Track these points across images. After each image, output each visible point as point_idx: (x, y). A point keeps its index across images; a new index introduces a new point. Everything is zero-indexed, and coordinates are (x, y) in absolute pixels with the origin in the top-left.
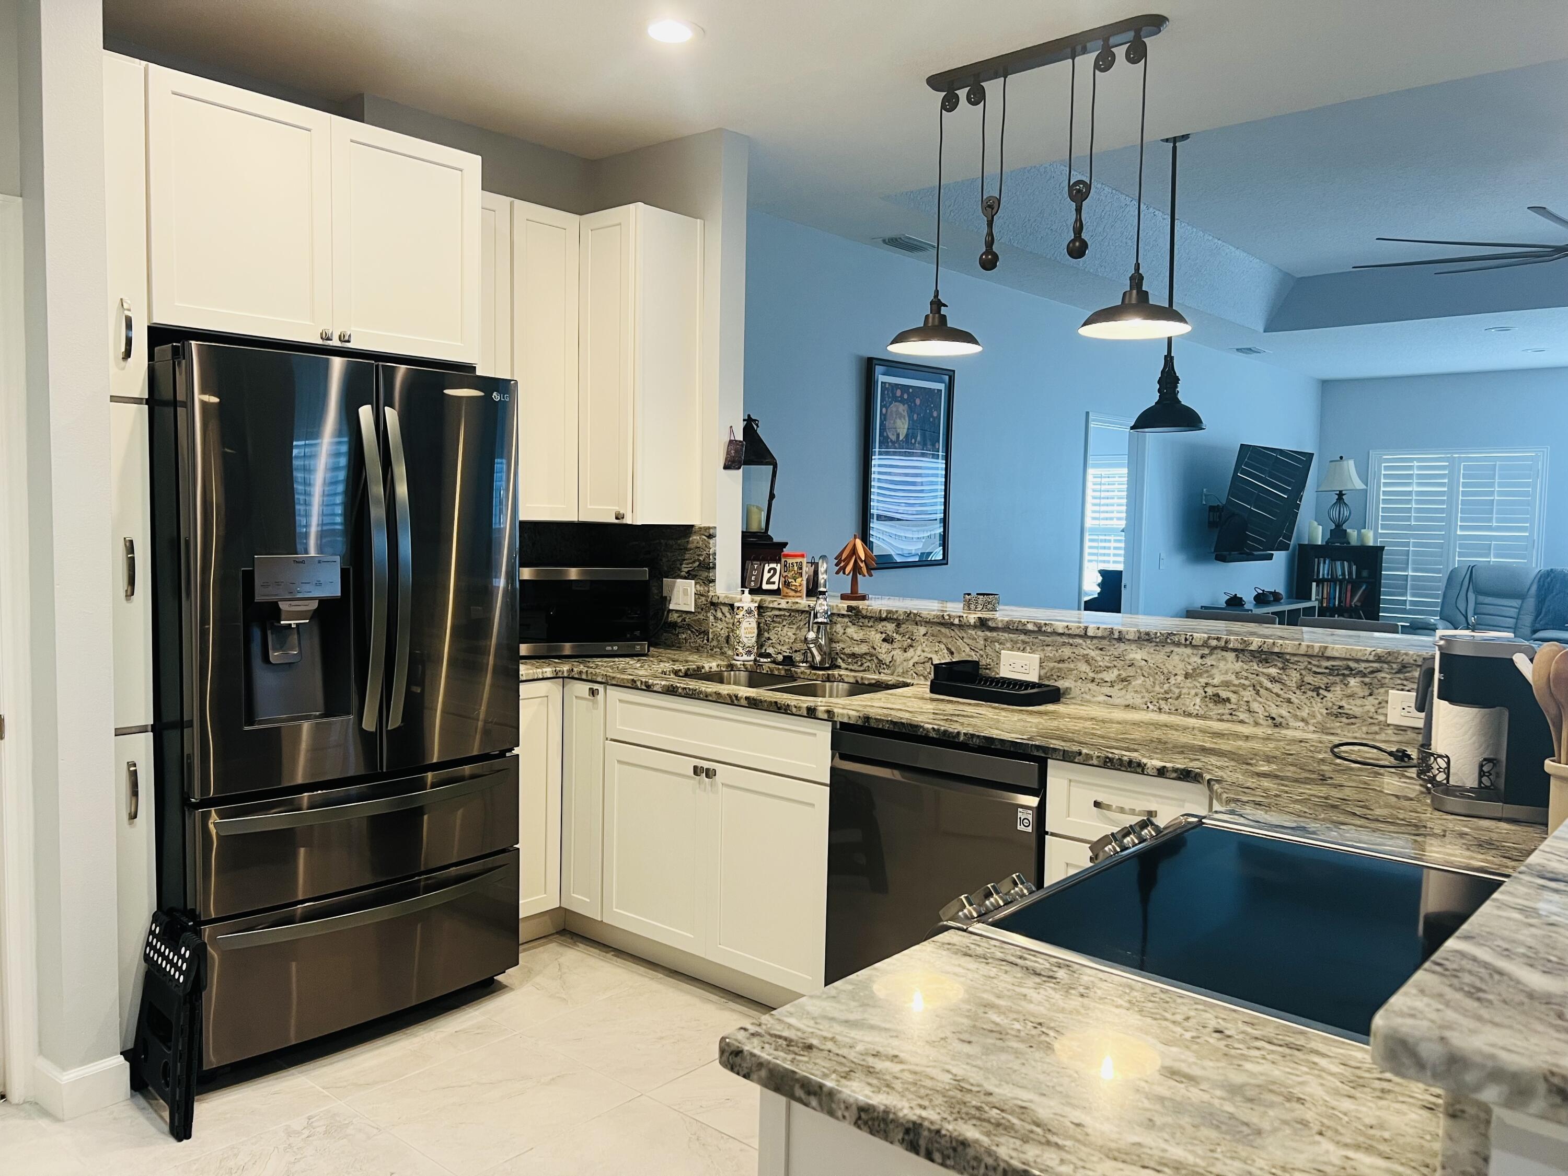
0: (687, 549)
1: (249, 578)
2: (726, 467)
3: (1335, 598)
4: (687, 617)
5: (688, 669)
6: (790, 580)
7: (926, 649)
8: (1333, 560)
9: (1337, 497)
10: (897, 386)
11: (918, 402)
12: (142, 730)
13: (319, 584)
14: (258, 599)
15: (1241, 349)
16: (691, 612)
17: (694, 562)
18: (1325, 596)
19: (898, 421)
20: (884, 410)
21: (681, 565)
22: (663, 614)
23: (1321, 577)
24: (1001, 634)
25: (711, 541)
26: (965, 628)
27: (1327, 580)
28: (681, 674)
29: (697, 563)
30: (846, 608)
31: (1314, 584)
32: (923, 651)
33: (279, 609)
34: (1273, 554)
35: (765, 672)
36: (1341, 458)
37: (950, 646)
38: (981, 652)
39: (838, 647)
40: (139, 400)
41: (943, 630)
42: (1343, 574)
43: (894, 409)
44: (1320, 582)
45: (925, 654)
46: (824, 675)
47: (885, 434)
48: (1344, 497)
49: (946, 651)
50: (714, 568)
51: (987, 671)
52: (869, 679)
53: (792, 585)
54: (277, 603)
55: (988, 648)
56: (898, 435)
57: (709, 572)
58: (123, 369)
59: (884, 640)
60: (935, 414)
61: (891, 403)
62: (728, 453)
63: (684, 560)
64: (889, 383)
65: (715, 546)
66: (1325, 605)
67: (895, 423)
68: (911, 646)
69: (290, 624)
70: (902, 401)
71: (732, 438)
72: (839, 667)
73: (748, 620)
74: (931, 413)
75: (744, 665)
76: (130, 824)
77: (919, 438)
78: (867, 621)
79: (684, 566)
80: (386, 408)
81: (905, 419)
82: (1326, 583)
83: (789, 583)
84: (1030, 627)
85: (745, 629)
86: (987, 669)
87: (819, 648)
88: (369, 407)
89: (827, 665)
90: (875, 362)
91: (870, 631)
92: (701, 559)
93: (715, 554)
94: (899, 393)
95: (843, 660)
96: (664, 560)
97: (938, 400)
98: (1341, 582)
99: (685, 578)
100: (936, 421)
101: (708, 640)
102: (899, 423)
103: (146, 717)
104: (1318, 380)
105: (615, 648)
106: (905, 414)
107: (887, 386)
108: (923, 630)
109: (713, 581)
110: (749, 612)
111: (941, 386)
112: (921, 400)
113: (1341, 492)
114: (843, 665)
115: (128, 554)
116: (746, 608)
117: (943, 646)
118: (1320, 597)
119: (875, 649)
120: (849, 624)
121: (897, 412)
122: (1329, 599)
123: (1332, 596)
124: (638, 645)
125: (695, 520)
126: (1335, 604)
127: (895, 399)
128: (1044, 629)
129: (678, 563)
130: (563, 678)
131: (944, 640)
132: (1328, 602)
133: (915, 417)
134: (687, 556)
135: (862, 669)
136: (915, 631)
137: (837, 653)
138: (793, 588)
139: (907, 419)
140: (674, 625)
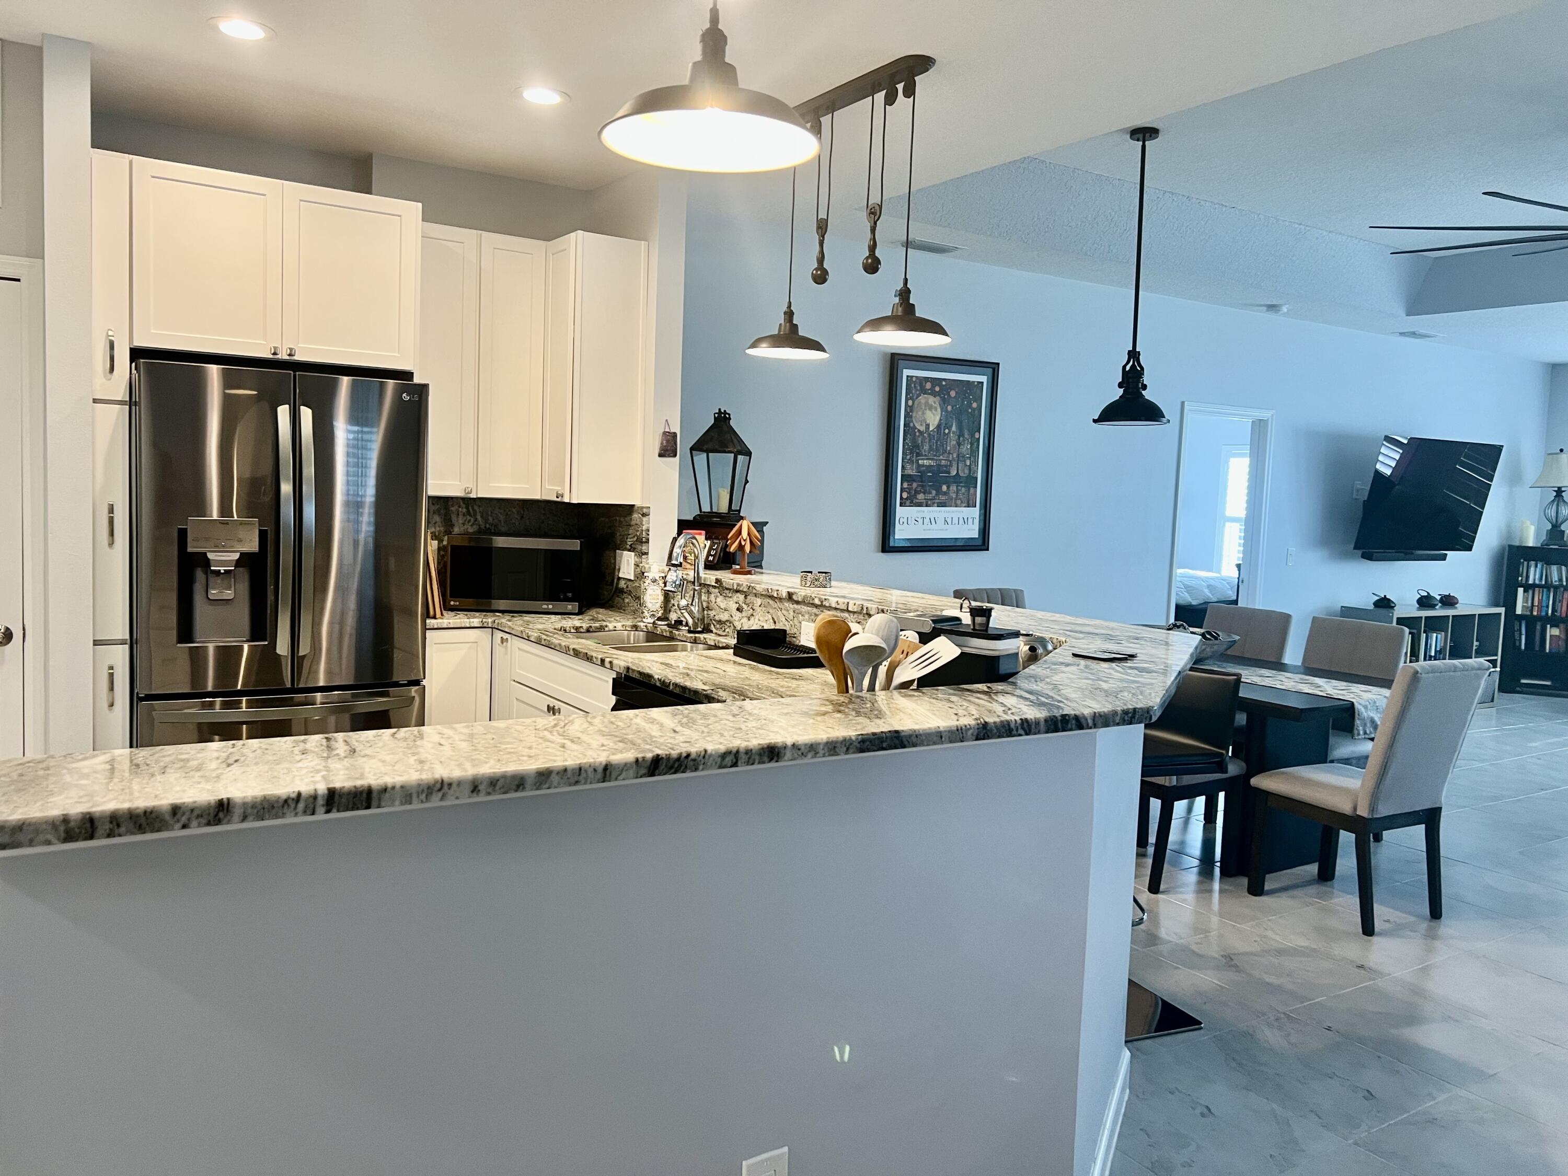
0: (630, 525)
1: (183, 534)
2: (660, 455)
3: (1548, 607)
4: (629, 583)
5: (591, 627)
6: (687, 555)
7: (761, 618)
8: (1549, 563)
9: (1555, 494)
10: (927, 379)
11: (953, 394)
12: (123, 642)
13: (240, 541)
14: (190, 550)
15: (1404, 333)
16: (630, 580)
17: (634, 537)
18: (1536, 603)
19: (928, 413)
20: (910, 403)
21: (627, 539)
22: (613, 581)
23: (1531, 582)
24: (803, 607)
25: (645, 519)
26: (783, 601)
27: (1539, 586)
28: (582, 630)
29: (636, 538)
30: (715, 581)
31: (1521, 590)
32: (759, 620)
33: (208, 560)
34: (1446, 554)
35: (658, 633)
36: (1562, 450)
37: (774, 617)
38: (791, 622)
39: (712, 613)
40: (124, 403)
41: (771, 602)
42: (1560, 580)
43: (923, 401)
44: (1527, 588)
45: (760, 623)
46: (692, 637)
47: (911, 425)
48: (1563, 494)
49: (771, 621)
50: (647, 541)
51: (794, 639)
52: (722, 643)
53: (688, 559)
54: (205, 554)
55: (795, 619)
56: (928, 426)
57: (642, 546)
58: (110, 379)
59: (738, 609)
60: (975, 405)
61: (919, 396)
62: (662, 443)
63: (629, 535)
64: (916, 377)
65: (649, 523)
66: (1535, 613)
67: (923, 413)
68: (752, 615)
69: (220, 570)
70: (934, 394)
71: (667, 430)
72: (711, 632)
73: (652, 587)
74: (970, 405)
75: (646, 626)
76: (110, 710)
77: (954, 428)
78: (728, 591)
79: (629, 540)
80: (302, 407)
81: (936, 410)
82: (1537, 589)
83: (686, 557)
84: (817, 602)
85: (650, 595)
86: (794, 637)
87: (691, 613)
88: (287, 406)
89: (699, 629)
90: (896, 357)
91: (730, 601)
92: (638, 534)
93: (648, 530)
94: (928, 386)
95: (714, 626)
96: (618, 534)
97: (978, 392)
98: (1556, 588)
99: (629, 550)
100: (976, 412)
101: (640, 604)
102: (929, 413)
103: (123, 633)
104: (1548, 364)
105: (550, 607)
106: (937, 405)
107: (914, 379)
108: (758, 601)
109: (647, 554)
110: (654, 581)
111: (984, 379)
112: (956, 393)
113: (1559, 488)
114: (714, 630)
115: (109, 513)
116: (651, 578)
117: (770, 616)
118: (1530, 604)
119: (732, 616)
120: (719, 594)
121: (927, 403)
122: (1540, 607)
123: (1544, 604)
124: (570, 605)
125: (637, 502)
126: (1547, 614)
127: (924, 391)
128: (824, 603)
129: (625, 537)
130: (492, 628)
131: (771, 611)
132: (1540, 609)
133: (949, 408)
134: (631, 531)
135: (724, 634)
136: (755, 602)
137: (711, 620)
138: (689, 561)
139: (939, 410)
140: (622, 591)
